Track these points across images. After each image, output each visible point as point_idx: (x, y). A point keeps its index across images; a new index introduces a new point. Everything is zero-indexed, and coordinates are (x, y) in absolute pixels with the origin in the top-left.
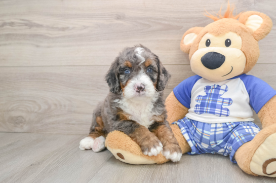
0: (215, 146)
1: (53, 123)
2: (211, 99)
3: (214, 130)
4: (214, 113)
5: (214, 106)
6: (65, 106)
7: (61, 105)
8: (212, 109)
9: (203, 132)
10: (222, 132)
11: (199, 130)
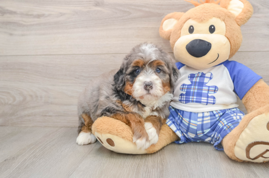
0: (202, 135)
1: (29, 116)
2: (197, 87)
3: (201, 120)
4: (200, 102)
5: (200, 95)
7: (37, 97)
8: (198, 98)
9: (190, 122)
10: (209, 121)
11: (186, 120)
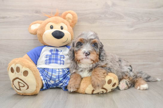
0: (58, 81)
2: (55, 56)
3: (58, 73)
4: (57, 63)
5: (56, 59)
6: (4, 64)
8: (56, 61)
9: (52, 74)
10: (62, 74)
11: (50, 73)
